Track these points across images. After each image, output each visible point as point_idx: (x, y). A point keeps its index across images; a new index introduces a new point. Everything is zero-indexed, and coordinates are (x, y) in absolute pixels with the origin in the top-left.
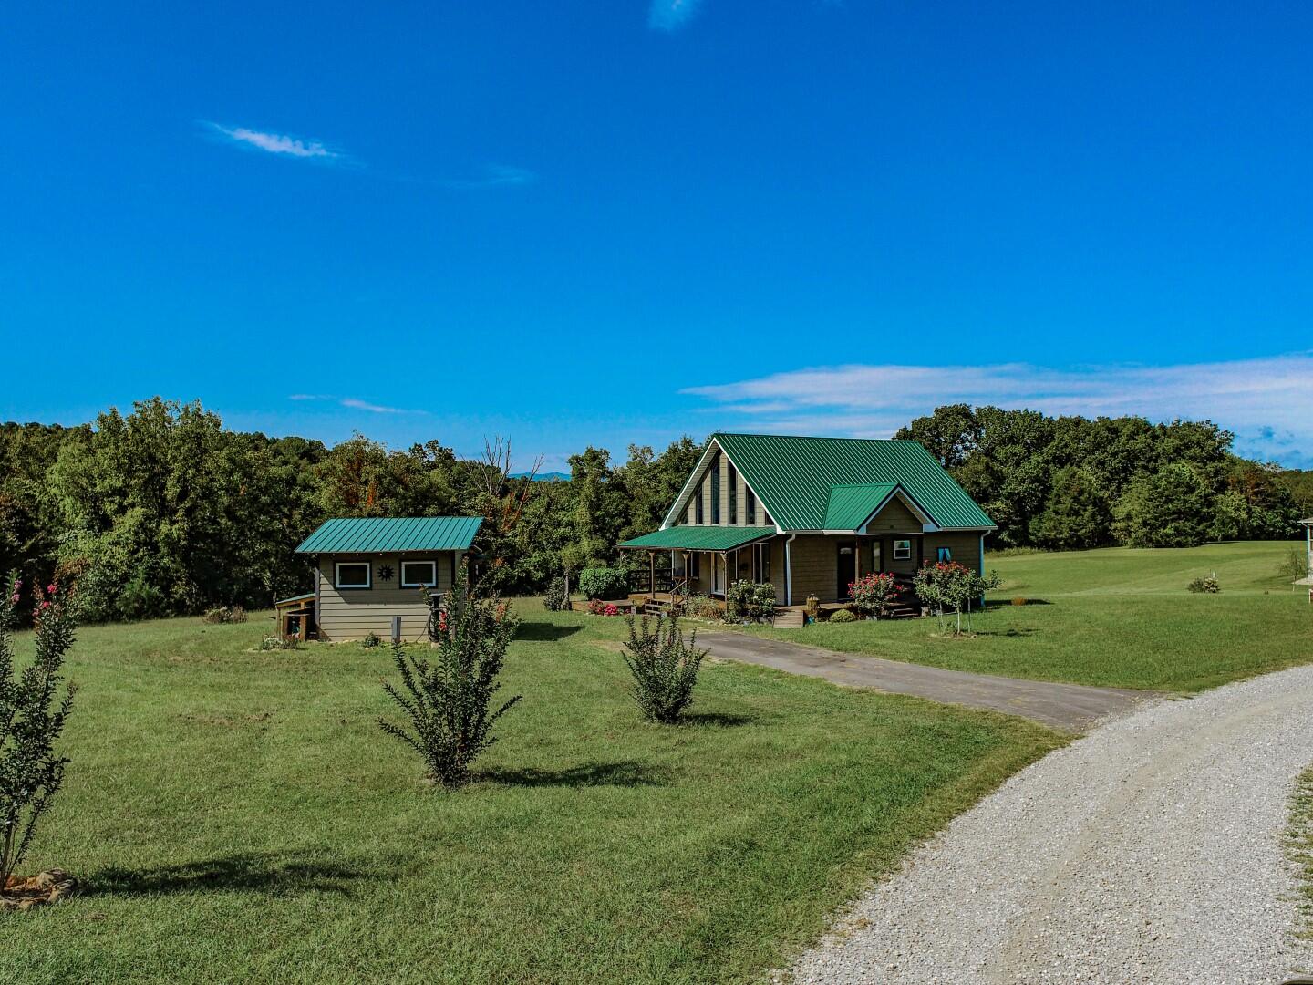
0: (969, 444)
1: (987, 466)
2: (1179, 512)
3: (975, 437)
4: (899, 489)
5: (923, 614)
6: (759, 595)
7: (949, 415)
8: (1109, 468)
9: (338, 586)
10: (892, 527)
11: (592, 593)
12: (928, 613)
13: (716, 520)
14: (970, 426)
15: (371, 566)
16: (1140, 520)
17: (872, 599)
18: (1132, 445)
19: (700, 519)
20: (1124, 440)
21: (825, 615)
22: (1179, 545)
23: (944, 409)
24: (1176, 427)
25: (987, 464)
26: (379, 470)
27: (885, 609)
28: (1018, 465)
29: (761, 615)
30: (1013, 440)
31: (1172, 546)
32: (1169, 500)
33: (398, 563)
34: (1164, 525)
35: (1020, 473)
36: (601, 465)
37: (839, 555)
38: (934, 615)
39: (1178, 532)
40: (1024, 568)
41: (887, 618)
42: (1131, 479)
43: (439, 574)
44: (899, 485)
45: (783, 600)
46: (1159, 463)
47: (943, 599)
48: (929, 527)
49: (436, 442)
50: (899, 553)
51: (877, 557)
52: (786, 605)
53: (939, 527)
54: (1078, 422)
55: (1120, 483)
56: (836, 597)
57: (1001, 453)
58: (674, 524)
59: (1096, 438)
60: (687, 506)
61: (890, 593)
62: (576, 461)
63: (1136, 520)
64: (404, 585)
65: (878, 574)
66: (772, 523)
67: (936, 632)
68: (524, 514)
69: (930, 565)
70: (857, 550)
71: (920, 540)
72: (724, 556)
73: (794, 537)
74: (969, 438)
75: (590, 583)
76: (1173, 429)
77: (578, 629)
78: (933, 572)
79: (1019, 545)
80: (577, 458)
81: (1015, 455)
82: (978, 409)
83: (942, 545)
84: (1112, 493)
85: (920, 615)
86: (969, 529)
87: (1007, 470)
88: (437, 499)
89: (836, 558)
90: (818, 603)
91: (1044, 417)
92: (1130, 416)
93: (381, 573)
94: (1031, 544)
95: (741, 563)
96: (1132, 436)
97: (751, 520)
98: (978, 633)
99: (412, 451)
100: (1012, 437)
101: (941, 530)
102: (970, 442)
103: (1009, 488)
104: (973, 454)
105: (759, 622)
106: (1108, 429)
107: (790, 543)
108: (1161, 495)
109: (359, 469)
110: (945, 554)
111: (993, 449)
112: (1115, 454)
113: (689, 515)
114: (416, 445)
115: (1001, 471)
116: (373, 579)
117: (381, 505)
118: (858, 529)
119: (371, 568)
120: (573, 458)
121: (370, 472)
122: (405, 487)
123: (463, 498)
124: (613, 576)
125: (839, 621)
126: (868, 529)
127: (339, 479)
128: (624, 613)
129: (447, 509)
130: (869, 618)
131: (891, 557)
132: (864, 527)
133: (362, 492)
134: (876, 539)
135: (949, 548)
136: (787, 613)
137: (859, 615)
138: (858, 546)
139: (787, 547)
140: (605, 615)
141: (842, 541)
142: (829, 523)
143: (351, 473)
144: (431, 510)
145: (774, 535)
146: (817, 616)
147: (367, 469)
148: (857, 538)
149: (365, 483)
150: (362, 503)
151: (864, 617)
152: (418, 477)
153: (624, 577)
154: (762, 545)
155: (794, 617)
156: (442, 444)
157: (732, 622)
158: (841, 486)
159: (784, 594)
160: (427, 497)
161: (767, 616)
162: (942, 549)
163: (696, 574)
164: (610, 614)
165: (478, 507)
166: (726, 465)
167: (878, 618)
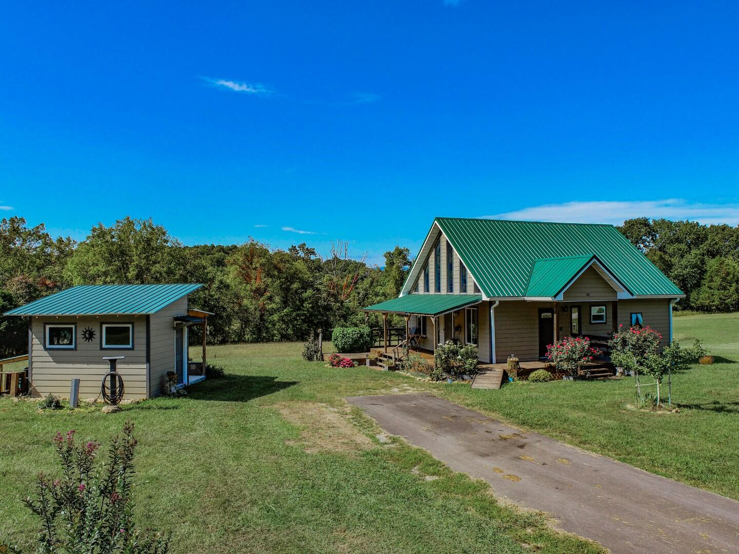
0: (648, 244)
1: (661, 258)
3: (652, 239)
4: (594, 260)
5: (618, 374)
6: (462, 356)
7: (633, 225)
9: (48, 346)
10: (588, 295)
11: (340, 347)
12: (622, 373)
13: (438, 289)
14: (649, 232)
15: (76, 327)
17: (569, 359)
19: (427, 289)
21: (524, 374)
23: (630, 221)
25: (661, 256)
26: (263, 260)
27: (582, 369)
28: (682, 256)
29: (464, 373)
30: (679, 241)
33: (99, 325)
35: (684, 262)
36: (404, 258)
37: (540, 319)
38: (629, 375)
40: (689, 325)
41: (583, 378)
43: (135, 336)
44: (594, 257)
45: (488, 358)
47: (640, 368)
48: (623, 295)
49: (304, 244)
50: (596, 318)
51: (575, 319)
52: (491, 363)
53: (632, 295)
54: (724, 228)
56: (538, 356)
57: (671, 249)
58: (409, 293)
60: (418, 278)
61: (585, 356)
62: (389, 255)
64: (104, 346)
65: (574, 336)
66: (479, 291)
67: (632, 403)
68: (357, 288)
69: (625, 330)
70: (555, 317)
71: (615, 305)
72: (433, 320)
73: (497, 303)
74: (648, 240)
75: (339, 339)
77: (294, 383)
78: (628, 336)
79: (684, 309)
80: (389, 253)
81: (680, 250)
82: (654, 221)
83: (635, 312)
85: (615, 374)
86: (648, 297)
87: (675, 260)
88: (299, 278)
89: (537, 322)
90: (517, 363)
91: (700, 225)
93: (85, 335)
94: (692, 309)
95: (455, 326)
97: (464, 288)
98: (679, 406)
99: (290, 250)
100: (678, 239)
101: (635, 297)
102: (649, 242)
103: (676, 272)
104: (651, 250)
105: (463, 379)
107: (495, 308)
109: (251, 260)
110: (637, 319)
111: (664, 246)
113: (420, 285)
114: (293, 246)
115: (670, 261)
116: (78, 340)
117: (264, 282)
118: (555, 296)
119: (76, 330)
120: (387, 253)
121: (257, 262)
122: (280, 271)
123: (316, 278)
124: (358, 333)
125: (536, 381)
126: (564, 297)
127: (240, 266)
128: (359, 365)
129: (306, 285)
130: (565, 378)
131: (589, 321)
132: (561, 294)
133: (253, 274)
134: (574, 305)
135: (641, 313)
136: (488, 372)
137: (556, 375)
138: (556, 311)
139: (492, 311)
140: (340, 367)
141: (543, 307)
142: (530, 291)
143: (247, 263)
144: (295, 286)
145: (481, 301)
146: (516, 376)
147: (255, 260)
148: (555, 304)
149: (255, 269)
150: (253, 281)
151: (561, 377)
152: (288, 265)
153: (367, 334)
154: (472, 309)
155: (494, 377)
156: (309, 246)
157: (439, 379)
158: (543, 260)
159: (488, 353)
160: (293, 277)
161: (470, 374)
162: (635, 314)
163: (425, 333)
164: (344, 366)
165: (325, 284)
166: (445, 243)
167: (574, 378)
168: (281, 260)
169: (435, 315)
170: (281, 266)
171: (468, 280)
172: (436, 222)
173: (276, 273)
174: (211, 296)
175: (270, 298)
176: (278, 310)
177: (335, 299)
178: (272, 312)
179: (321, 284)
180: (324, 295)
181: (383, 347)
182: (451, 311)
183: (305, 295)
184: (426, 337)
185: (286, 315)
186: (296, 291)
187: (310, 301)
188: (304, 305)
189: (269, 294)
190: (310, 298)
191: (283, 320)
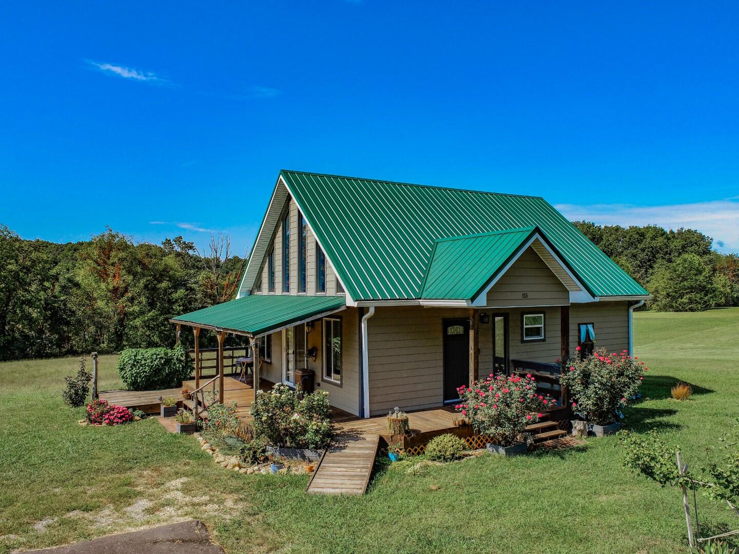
2: (692, 288)
4: (537, 235)
5: (575, 432)
8: (640, 259)
10: (524, 296)
11: (129, 381)
16: (665, 293)
18: (654, 243)
19: (272, 287)
20: (649, 240)
21: (416, 443)
22: (692, 310)
24: (680, 233)
26: (123, 254)
31: (686, 311)
32: (684, 279)
34: (681, 296)
37: (446, 337)
39: (691, 301)
42: (655, 266)
44: (537, 230)
45: (357, 407)
46: (672, 255)
48: (579, 296)
49: (181, 237)
50: (529, 332)
51: (500, 335)
52: (362, 416)
53: (593, 295)
54: (617, 229)
55: (647, 268)
56: (441, 399)
58: (251, 293)
59: (630, 239)
60: (261, 269)
61: (528, 409)
63: (662, 293)
66: (342, 291)
70: (472, 333)
71: (565, 314)
73: (372, 311)
75: (128, 368)
76: (679, 234)
78: (591, 366)
83: (585, 322)
84: (642, 276)
85: (570, 432)
88: (170, 276)
89: (440, 342)
90: (405, 422)
91: (596, 225)
92: (652, 225)
95: (310, 347)
96: (653, 238)
97: (321, 286)
99: (164, 244)
101: (597, 299)
106: (638, 233)
107: (369, 320)
108: (679, 276)
109: (109, 254)
110: (588, 332)
112: (643, 250)
113: (263, 281)
114: (167, 240)
117: (124, 281)
118: (473, 299)
121: (115, 256)
122: (144, 266)
123: (190, 276)
124: (161, 358)
125: (439, 458)
126: (489, 300)
127: (96, 262)
128: (142, 417)
129: (178, 284)
130: (490, 449)
131: (520, 338)
132: (483, 296)
133: (111, 270)
134: (498, 313)
135: (593, 324)
136: (351, 444)
137: (473, 439)
138: (474, 325)
139: (364, 326)
140: (104, 424)
141: (449, 317)
142: (430, 289)
143: (103, 256)
144: (164, 284)
145: (343, 308)
146: (403, 447)
147: (113, 254)
148: (471, 312)
149: (113, 264)
150: (109, 280)
151: (484, 444)
152: (154, 261)
153: (177, 359)
154: (332, 320)
155: (359, 456)
156: (186, 239)
157: (256, 459)
158: (449, 239)
159: (357, 399)
160: (164, 274)
161: (315, 448)
162: (585, 326)
163: (269, 356)
164: (111, 423)
165: (200, 283)
166: (296, 213)
167: (507, 451)
168: (147, 254)
169: (255, 334)
170: (146, 261)
171: (327, 271)
172: (281, 177)
173: (139, 269)
174: (55, 297)
175: (132, 300)
176: (142, 313)
177: (213, 300)
178: (135, 316)
179: (195, 283)
180: (199, 296)
181: (193, 378)
182: (303, 322)
183: (175, 296)
184: (270, 363)
185: (151, 319)
186: (165, 290)
187: (181, 303)
188: (174, 307)
189: (130, 295)
190: (181, 299)
191: (148, 327)
